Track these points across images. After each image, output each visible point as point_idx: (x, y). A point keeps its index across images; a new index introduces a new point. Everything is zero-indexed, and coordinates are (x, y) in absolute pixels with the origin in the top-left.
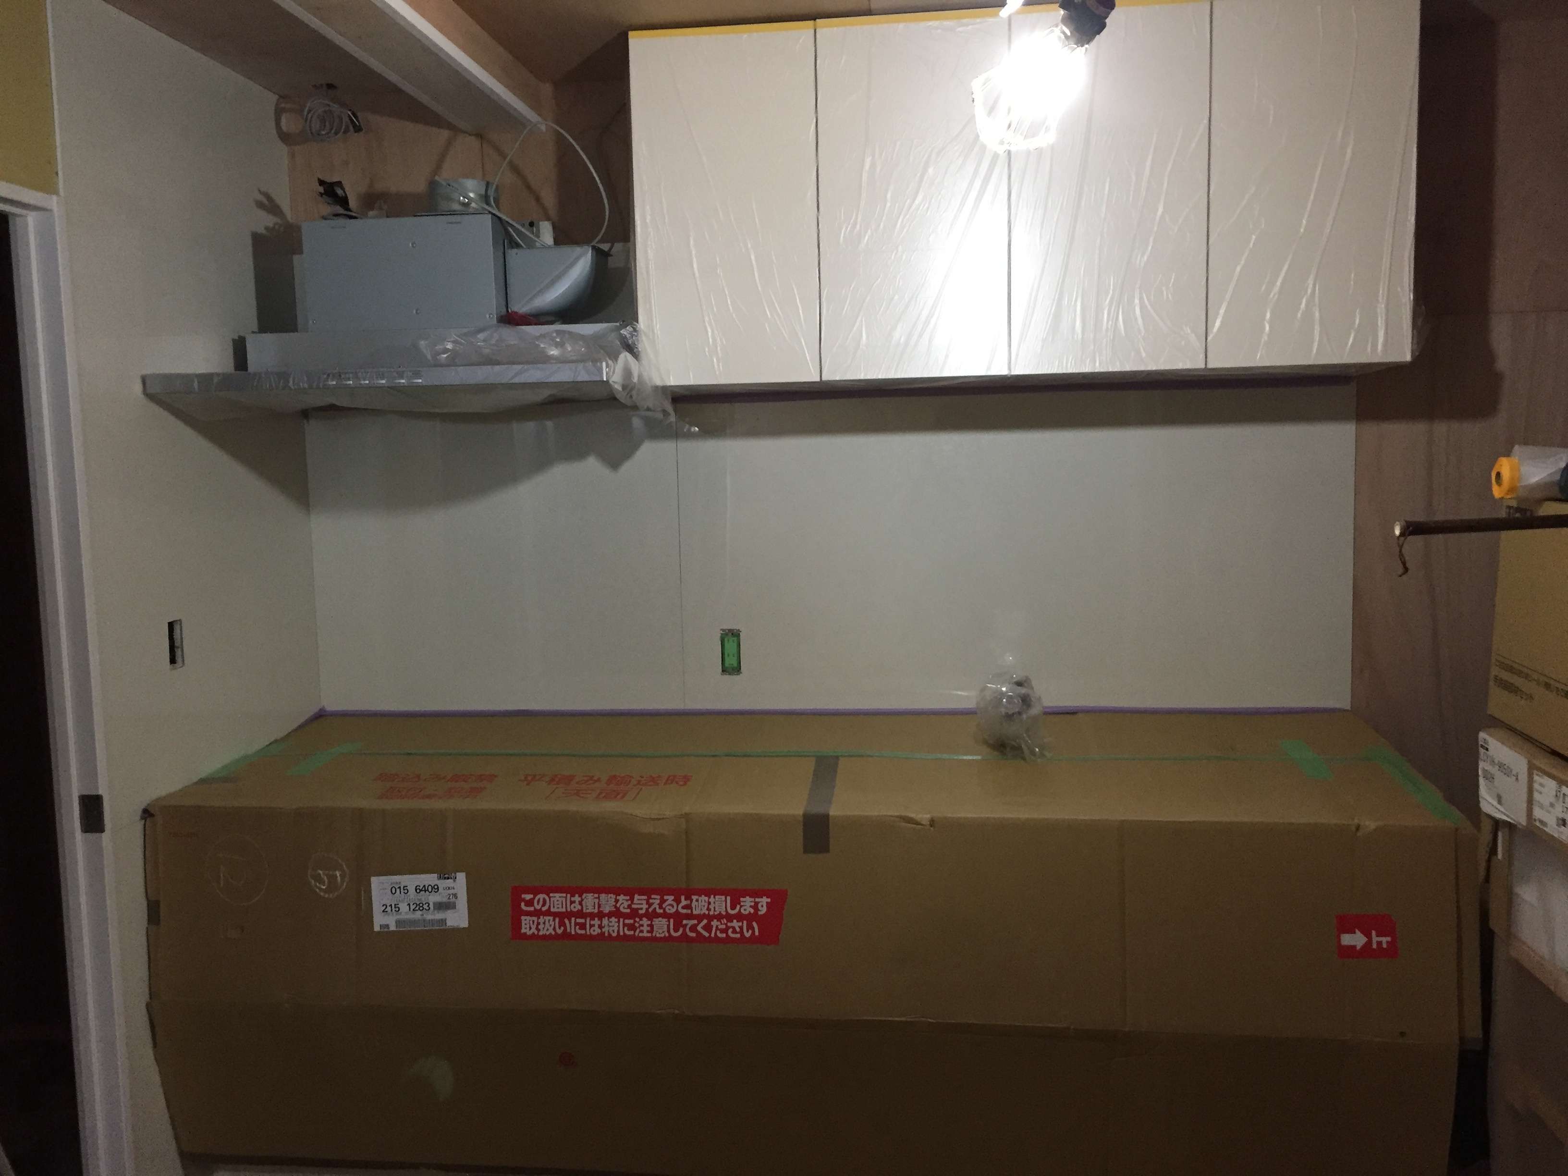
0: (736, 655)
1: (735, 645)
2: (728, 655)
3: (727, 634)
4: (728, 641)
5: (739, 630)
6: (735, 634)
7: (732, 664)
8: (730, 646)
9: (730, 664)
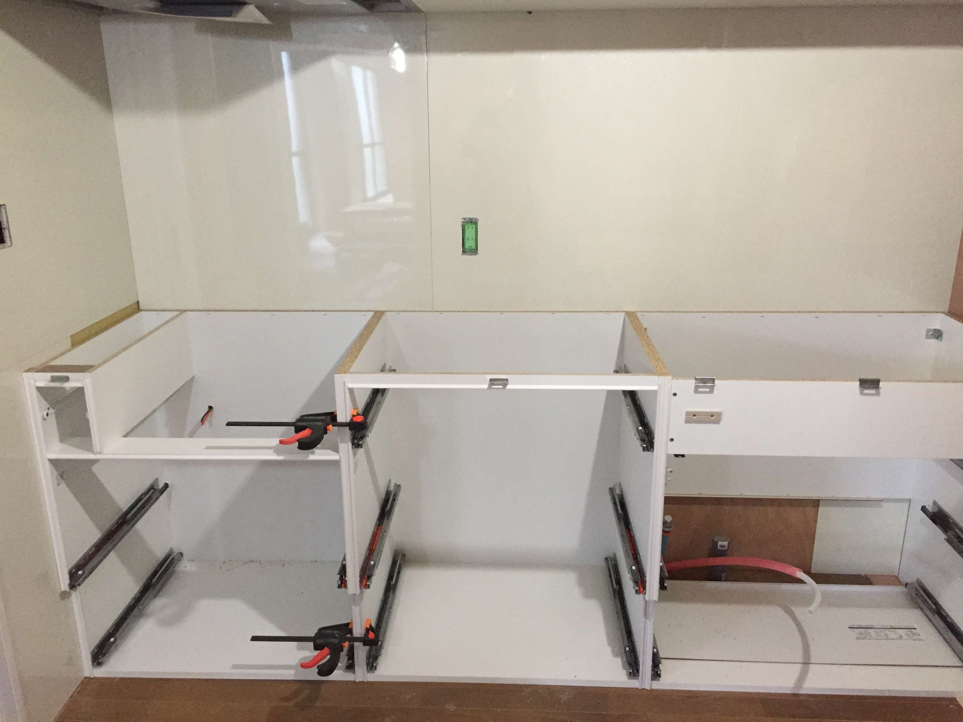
0: (474, 240)
1: (474, 230)
2: (468, 239)
3: (467, 222)
4: (468, 227)
5: (477, 218)
6: (473, 222)
7: (471, 247)
8: (470, 232)
9: (469, 247)
